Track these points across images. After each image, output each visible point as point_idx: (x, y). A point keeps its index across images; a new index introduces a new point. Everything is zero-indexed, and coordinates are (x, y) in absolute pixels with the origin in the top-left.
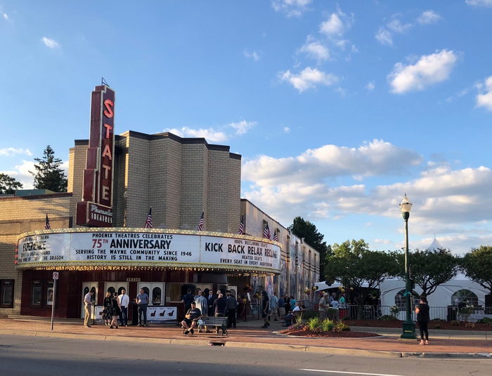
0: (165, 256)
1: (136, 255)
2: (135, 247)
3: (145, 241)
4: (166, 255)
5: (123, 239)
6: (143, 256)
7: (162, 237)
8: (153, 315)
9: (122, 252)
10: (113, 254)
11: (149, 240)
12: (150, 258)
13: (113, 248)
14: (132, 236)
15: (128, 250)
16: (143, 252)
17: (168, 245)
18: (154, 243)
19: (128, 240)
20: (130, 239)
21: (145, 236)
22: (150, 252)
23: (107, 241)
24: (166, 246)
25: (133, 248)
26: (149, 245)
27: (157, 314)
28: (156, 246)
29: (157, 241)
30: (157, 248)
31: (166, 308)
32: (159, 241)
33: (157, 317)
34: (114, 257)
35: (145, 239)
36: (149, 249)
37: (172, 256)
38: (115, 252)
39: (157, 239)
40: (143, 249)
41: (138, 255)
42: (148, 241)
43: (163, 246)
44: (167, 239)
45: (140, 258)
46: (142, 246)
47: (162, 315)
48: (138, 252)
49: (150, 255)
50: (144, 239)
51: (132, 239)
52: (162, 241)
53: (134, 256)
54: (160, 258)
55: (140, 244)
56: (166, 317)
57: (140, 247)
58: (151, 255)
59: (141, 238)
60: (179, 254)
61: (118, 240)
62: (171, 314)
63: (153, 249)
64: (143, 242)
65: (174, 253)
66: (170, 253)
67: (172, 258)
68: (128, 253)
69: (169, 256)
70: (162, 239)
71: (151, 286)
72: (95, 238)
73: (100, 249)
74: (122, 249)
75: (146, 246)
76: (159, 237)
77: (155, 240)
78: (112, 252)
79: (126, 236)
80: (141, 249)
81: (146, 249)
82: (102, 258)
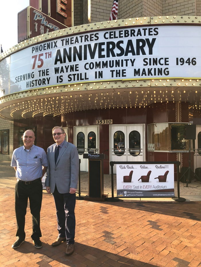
0: (146, 68)
1: (94, 70)
2: (92, 57)
3: (108, 44)
4: (148, 67)
5: (72, 46)
6: (106, 72)
7: (139, 33)
8: (128, 179)
9: (72, 68)
10: (59, 75)
11: (116, 41)
12: (118, 73)
13: (59, 65)
14: (86, 39)
15: (81, 64)
16: (105, 65)
17: (151, 46)
18: (124, 46)
19: (81, 47)
20: (83, 44)
21: (107, 36)
22: (118, 63)
23: (50, 55)
24: (146, 49)
25: (89, 60)
26: (117, 51)
27: (136, 178)
28: (128, 52)
29: (130, 43)
30: (130, 54)
31: (152, 167)
32: (134, 40)
33: (136, 184)
34: (60, 79)
35: (110, 40)
36: (117, 58)
37: (159, 66)
38: (62, 71)
39: (129, 38)
40: (105, 60)
41: (98, 70)
42: (113, 43)
43: (140, 49)
44: (147, 36)
45: (101, 74)
46: (104, 53)
47: (145, 179)
48: (98, 65)
49: (118, 68)
50: (106, 41)
51: (87, 43)
52: (138, 41)
53: (91, 74)
54: (137, 72)
55: (101, 50)
56: (154, 184)
57: (100, 56)
58: (120, 68)
59: (102, 39)
60: (172, 62)
61: (65, 50)
62: (162, 179)
63: (123, 57)
64: (104, 47)
65: (162, 62)
66: (155, 61)
67: (160, 72)
68: (81, 70)
69: (153, 67)
70: (139, 37)
71: (127, 130)
72: (35, 53)
73: (41, 69)
74: (73, 63)
75: (110, 51)
76: (133, 34)
77: (126, 40)
78: (57, 70)
79: (77, 41)
80: (102, 60)
81: (111, 58)
82: (44, 83)
